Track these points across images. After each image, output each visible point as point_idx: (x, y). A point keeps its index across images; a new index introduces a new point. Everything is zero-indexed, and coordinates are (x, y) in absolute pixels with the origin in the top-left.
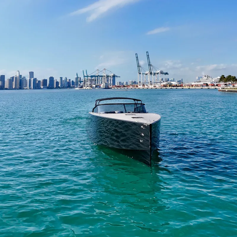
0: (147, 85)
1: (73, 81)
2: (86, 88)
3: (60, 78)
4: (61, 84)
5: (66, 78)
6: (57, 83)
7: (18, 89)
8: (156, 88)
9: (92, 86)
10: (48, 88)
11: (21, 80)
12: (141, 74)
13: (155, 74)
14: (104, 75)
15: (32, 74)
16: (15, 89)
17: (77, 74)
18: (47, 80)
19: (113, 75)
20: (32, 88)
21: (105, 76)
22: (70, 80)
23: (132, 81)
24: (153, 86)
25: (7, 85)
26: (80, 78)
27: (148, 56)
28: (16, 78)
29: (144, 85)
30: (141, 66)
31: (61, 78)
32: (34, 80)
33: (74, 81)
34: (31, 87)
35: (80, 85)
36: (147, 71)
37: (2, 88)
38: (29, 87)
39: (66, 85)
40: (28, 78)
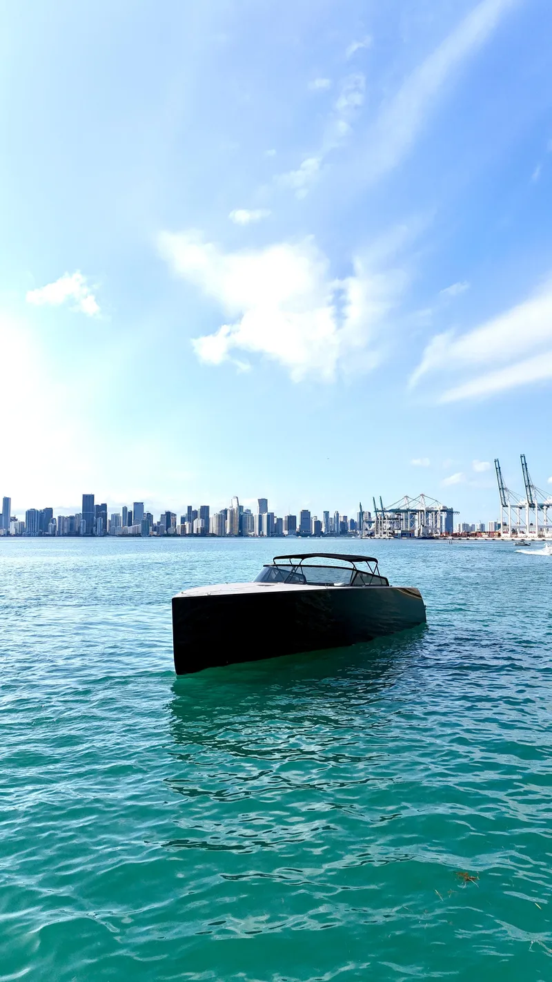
0: (523, 533)
1: (352, 521)
2: (381, 536)
3: (324, 512)
4: (327, 526)
5: (338, 514)
6: (318, 524)
7: (236, 536)
8: (543, 538)
9: (394, 532)
10: (298, 534)
11: (241, 518)
12: (507, 506)
13: (541, 507)
15: (263, 503)
16: (230, 535)
17: (361, 506)
18: (295, 517)
19: (442, 509)
20: (265, 533)
21: (423, 511)
22: (345, 517)
23: (496, 523)
24: (536, 535)
25: (213, 527)
26: (370, 514)
27: (525, 465)
28: (232, 512)
29: (514, 532)
30: (509, 488)
31: (327, 513)
32: (268, 516)
33: (356, 520)
34: (263, 533)
35: (367, 530)
36: (523, 500)
37: (204, 533)
38: (259, 532)
39: (337, 529)
40: (255, 512)
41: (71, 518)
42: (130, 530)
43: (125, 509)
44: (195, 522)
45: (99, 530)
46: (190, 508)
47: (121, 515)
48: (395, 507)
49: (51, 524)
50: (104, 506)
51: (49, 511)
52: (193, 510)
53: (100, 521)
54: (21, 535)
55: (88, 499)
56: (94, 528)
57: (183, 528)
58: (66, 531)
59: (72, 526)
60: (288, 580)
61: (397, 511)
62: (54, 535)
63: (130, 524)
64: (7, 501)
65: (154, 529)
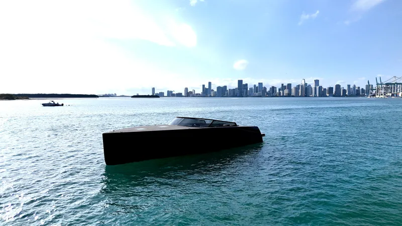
1: (362, 89)
2: (380, 96)
4: (349, 91)
5: (355, 86)
6: (344, 91)
7: (304, 97)
9: (387, 94)
10: (334, 96)
11: (306, 88)
15: (317, 82)
16: (301, 96)
17: (368, 82)
18: (333, 88)
20: (318, 95)
22: (359, 88)
25: (293, 93)
28: (302, 86)
31: (349, 86)
32: (319, 88)
33: (365, 88)
35: (371, 93)
37: (289, 95)
38: (315, 95)
39: (354, 93)
40: (313, 86)
41: (234, 89)
42: (257, 94)
43: (255, 85)
44: (285, 90)
45: (244, 94)
46: (282, 85)
47: (253, 88)
48: (387, 82)
49: (226, 92)
50: (247, 84)
51: (225, 87)
52: (284, 85)
53: (245, 90)
54: (215, 97)
55: (240, 82)
57: (280, 93)
59: (234, 93)
61: (387, 84)
62: (227, 97)
63: (257, 92)
64: (210, 83)
65: (267, 94)
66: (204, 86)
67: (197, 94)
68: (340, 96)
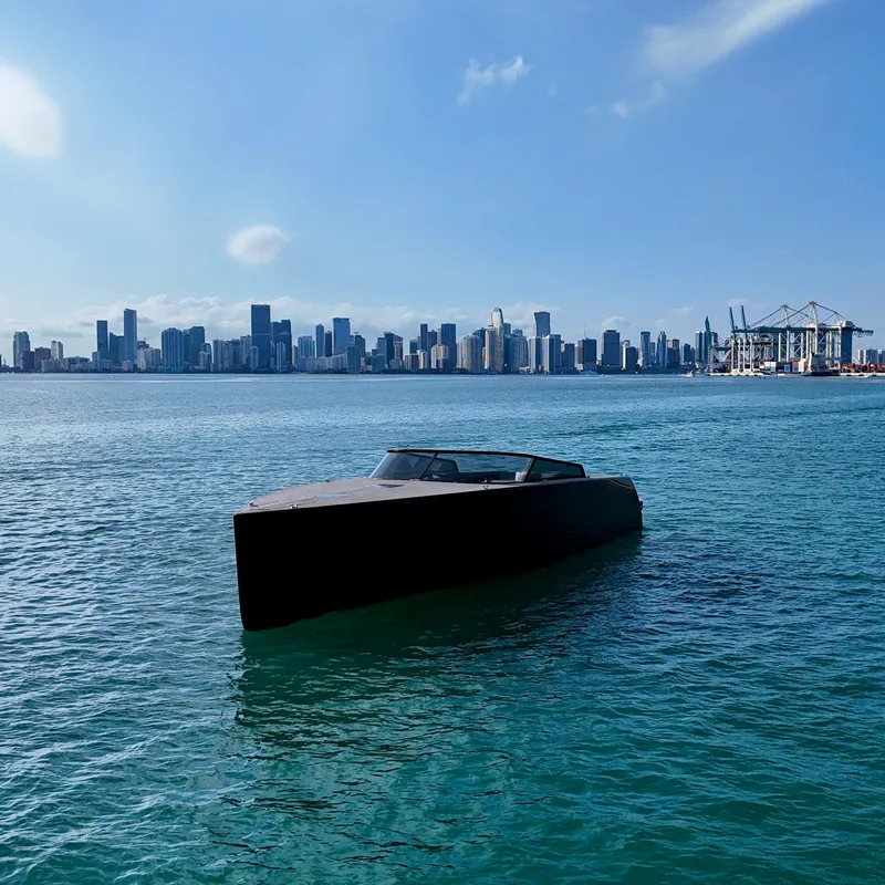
1: (687, 347)
2: (742, 371)
3: (642, 333)
4: (646, 356)
5: (664, 336)
6: (632, 352)
7: (499, 373)
9: (763, 365)
10: (600, 370)
11: (507, 341)
14: (812, 326)
15: (543, 319)
16: (490, 372)
17: (707, 323)
18: (595, 341)
19: (844, 326)
20: (547, 368)
21: (813, 330)
22: (676, 342)
25: (463, 359)
28: (493, 334)
31: (646, 335)
32: (551, 340)
33: (694, 345)
34: (542, 367)
35: (716, 362)
37: (449, 367)
38: (537, 367)
39: (664, 360)
40: (530, 334)
41: (235, 343)
42: (329, 362)
43: (320, 329)
44: (433, 350)
45: (279, 362)
46: (424, 327)
47: (314, 339)
48: (767, 324)
49: (202, 352)
50: (286, 324)
51: (198, 332)
52: (429, 330)
53: (281, 347)
54: (155, 371)
55: (260, 313)
56: (272, 359)
57: (415, 359)
58: (227, 364)
59: (236, 355)
60: (426, 476)
61: (763, 331)
62: (207, 371)
63: (329, 354)
64: (130, 316)
65: (368, 362)
66: (102, 325)
67: (72, 361)
68: (618, 371)
